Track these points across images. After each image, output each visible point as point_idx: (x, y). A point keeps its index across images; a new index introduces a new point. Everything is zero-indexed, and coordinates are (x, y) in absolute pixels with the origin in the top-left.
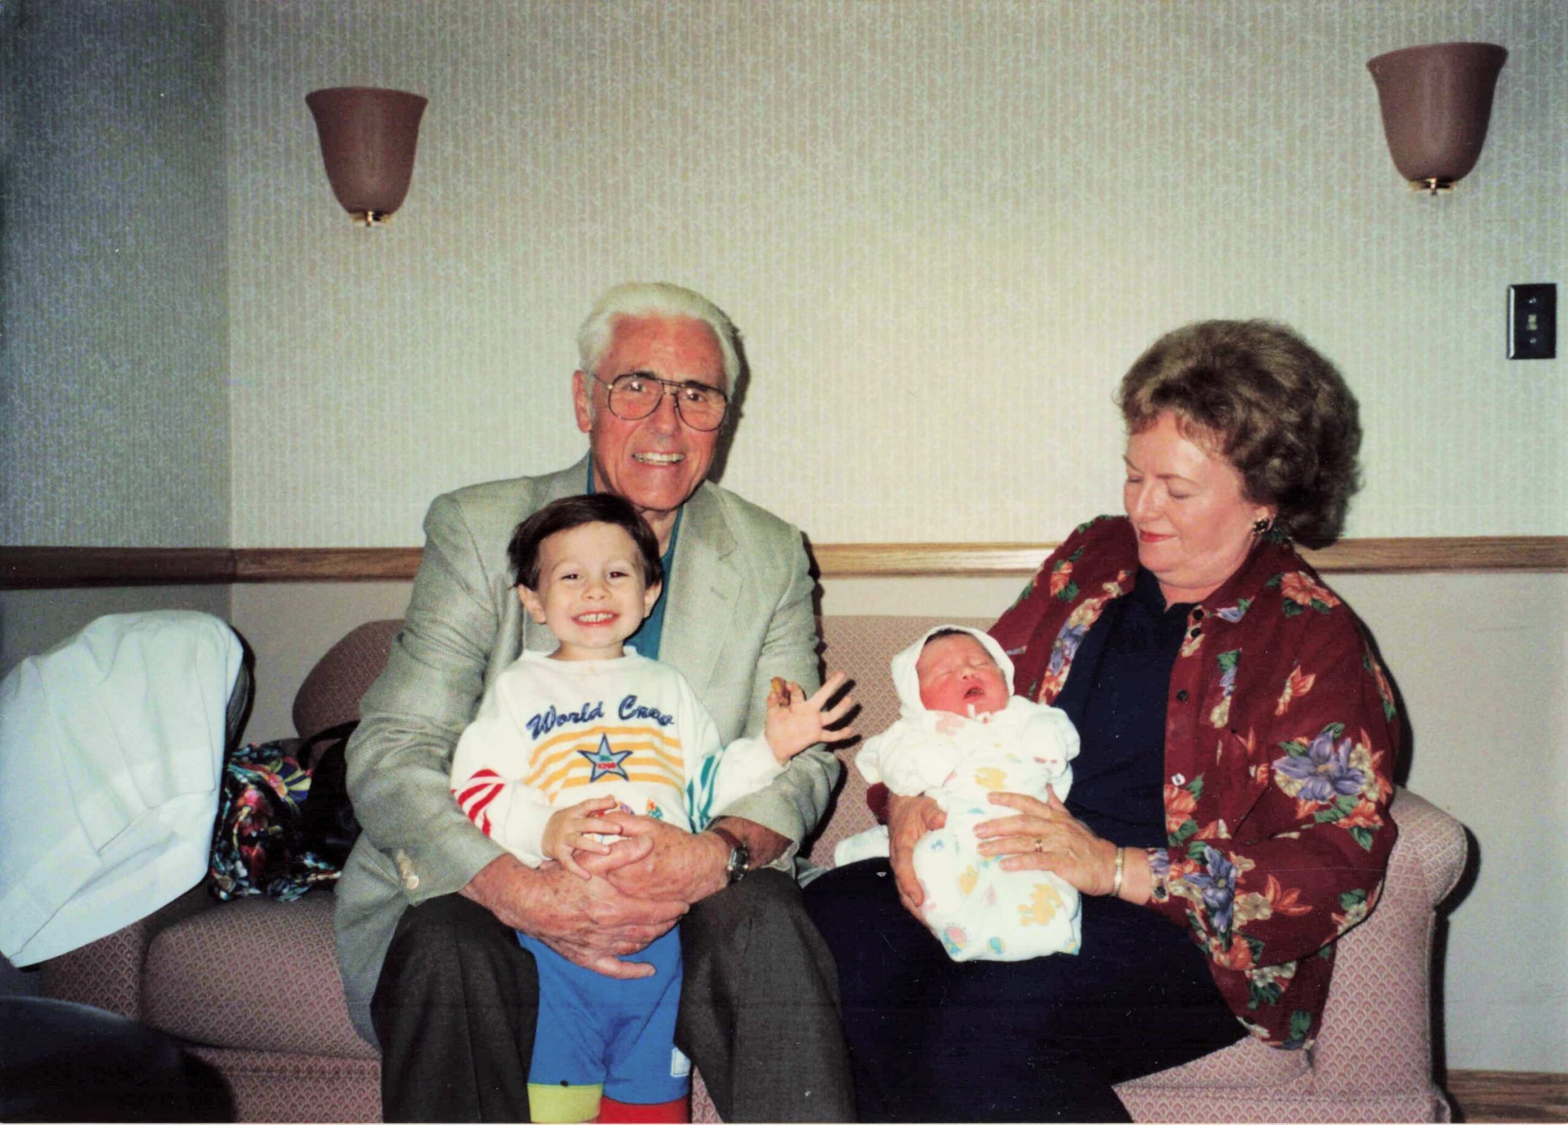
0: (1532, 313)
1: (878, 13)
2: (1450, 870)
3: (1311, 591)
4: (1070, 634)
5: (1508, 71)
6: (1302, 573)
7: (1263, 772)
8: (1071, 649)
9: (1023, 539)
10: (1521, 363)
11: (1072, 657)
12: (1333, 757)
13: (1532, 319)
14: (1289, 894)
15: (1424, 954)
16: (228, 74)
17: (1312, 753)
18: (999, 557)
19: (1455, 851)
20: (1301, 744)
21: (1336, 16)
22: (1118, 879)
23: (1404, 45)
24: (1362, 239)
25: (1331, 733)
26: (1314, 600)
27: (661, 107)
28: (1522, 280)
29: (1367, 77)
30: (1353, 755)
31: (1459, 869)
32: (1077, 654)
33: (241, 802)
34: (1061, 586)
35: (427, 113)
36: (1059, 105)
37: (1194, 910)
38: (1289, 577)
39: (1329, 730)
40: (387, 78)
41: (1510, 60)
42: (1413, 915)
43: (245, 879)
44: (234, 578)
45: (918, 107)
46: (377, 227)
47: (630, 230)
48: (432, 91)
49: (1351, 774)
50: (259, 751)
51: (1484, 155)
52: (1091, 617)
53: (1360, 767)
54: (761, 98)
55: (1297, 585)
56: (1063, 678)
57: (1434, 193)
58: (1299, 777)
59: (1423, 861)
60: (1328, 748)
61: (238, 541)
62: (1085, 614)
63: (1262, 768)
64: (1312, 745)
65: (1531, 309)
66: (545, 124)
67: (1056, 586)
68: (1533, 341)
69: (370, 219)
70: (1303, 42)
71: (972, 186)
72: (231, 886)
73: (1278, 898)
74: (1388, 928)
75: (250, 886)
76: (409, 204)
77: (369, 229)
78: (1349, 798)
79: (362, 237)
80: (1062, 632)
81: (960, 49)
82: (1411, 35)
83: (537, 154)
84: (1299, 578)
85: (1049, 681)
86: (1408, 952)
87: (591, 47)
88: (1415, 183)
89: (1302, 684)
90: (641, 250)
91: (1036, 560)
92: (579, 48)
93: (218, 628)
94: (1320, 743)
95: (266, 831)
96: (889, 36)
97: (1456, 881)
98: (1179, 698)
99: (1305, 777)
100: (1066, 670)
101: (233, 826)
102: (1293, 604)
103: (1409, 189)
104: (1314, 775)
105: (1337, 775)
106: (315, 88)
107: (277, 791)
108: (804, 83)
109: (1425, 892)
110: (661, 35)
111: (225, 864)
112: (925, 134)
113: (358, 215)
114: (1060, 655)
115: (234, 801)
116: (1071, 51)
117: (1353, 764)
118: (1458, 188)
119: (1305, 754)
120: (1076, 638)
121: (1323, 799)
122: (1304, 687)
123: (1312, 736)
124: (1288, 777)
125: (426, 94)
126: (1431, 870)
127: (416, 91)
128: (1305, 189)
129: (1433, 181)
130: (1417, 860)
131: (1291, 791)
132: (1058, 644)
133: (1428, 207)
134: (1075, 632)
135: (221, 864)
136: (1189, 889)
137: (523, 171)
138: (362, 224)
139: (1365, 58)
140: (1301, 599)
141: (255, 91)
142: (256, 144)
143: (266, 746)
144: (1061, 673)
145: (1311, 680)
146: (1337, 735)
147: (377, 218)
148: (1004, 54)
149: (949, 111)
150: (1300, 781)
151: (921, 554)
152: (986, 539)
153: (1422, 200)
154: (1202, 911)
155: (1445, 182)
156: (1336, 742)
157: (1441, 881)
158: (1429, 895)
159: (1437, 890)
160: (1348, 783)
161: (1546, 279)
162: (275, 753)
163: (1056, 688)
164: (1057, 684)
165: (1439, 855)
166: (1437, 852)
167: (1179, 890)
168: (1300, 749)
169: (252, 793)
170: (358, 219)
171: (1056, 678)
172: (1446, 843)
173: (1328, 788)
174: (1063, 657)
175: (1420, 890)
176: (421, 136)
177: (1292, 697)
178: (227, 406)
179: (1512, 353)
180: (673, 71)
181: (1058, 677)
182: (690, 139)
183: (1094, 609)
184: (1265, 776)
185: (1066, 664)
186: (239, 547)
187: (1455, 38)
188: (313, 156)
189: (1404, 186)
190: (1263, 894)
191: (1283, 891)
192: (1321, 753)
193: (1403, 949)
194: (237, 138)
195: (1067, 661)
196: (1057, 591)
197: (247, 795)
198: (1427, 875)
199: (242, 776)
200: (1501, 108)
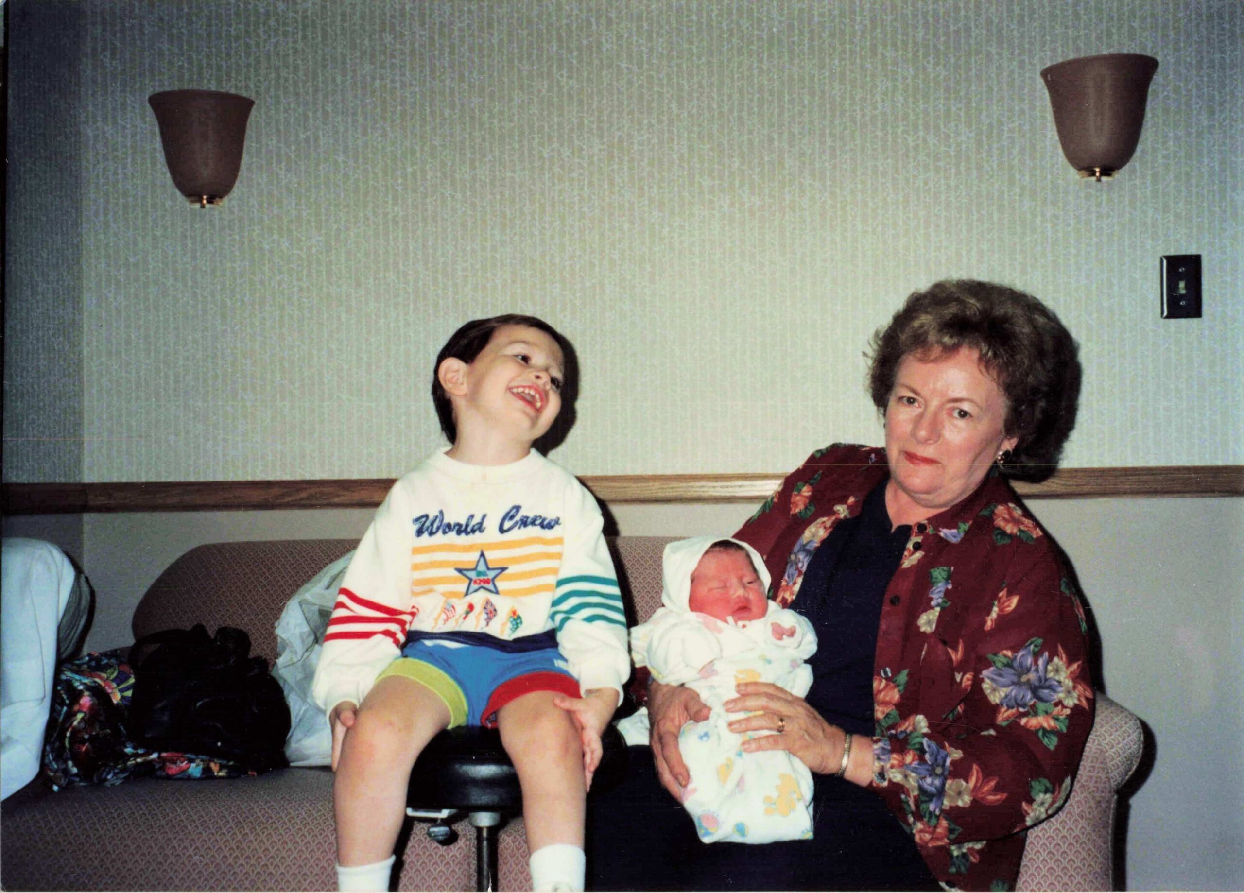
0: (1181, 279)
1: (634, 29)
2: (1129, 759)
3: (1017, 522)
4: (804, 549)
5: (1158, 78)
6: (1011, 505)
7: (968, 679)
8: (803, 561)
9: (760, 471)
10: (1172, 321)
11: (804, 569)
12: (1033, 668)
13: (1182, 285)
14: (988, 782)
15: (1108, 833)
16: (82, 80)
17: (1016, 664)
18: (740, 486)
19: (1133, 741)
20: (1005, 656)
21: (1015, 32)
22: (845, 761)
23: (1072, 56)
24: (1039, 219)
25: (1032, 647)
26: (1020, 530)
27: (452, 107)
28: (1172, 252)
29: (1040, 82)
30: (1050, 667)
31: (1137, 757)
32: (809, 565)
33: (76, 708)
34: (801, 507)
35: (254, 112)
36: (786, 106)
37: (908, 795)
38: (1000, 509)
39: (1030, 645)
40: (219, 81)
41: (1160, 69)
42: (1098, 799)
43: (76, 775)
44: (86, 508)
45: (669, 108)
46: (211, 209)
47: (426, 210)
48: (257, 93)
49: (1048, 683)
50: (98, 660)
51: (1139, 148)
52: (822, 534)
53: (1057, 678)
54: (535, 100)
55: (1006, 516)
56: (797, 588)
57: (1099, 180)
58: (1004, 686)
59: (1106, 751)
60: (1029, 660)
61: (90, 476)
62: (817, 531)
63: (969, 676)
64: (1016, 657)
65: (1180, 277)
66: (355, 121)
67: (797, 506)
68: (1182, 303)
69: (205, 201)
70: (989, 55)
71: (716, 174)
72: (63, 782)
73: (979, 785)
74: (1077, 811)
75: (80, 781)
76: (237, 190)
77: (203, 210)
78: (1046, 704)
79: (198, 218)
80: (796, 548)
81: (704, 59)
82: (1078, 49)
83: (347, 147)
84: (1009, 509)
85: (785, 591)
86: (1094, 831)
87: (393, 56)
88: (1083, 172)
89: (1007, 604)
90: (436, 227)
91: (771, 488)
92: (383, 58)
93: (52, 554)
94: (1023, 656)
95: (97, 734)
96: (643, 48)
97: (1134, 768)
98: (892, 602)
99: (1008, 686)
100: (800, 580)
101: (67, 729)
102: (1003, 533)
103: (1078, 177)
104: (1017, 684)
105: (1037, 684)
106: (158, 90)
107: (112, 695)
108: (572, 88)
109: (1109, 779)
110: (452, 46)
111: (57, 763)
112: (675, 130)
113: (193, 198)
114: (794, 567)
115: (70, 706)
116: (796, 61)
117: (1051, 675)
118: (1118, 175)
119: (1009, 665)
120: (808, 552)
121: (1024, 706)
122: (1008, 606)
123: (1015, 649)
124: (994, 685)
125: (253, 98)
126: (1113, 760)
127: (244, 94)
128: (992, 177)
129: (1097, 170)
130: (1101, 751)
131: (995, 698)
132: (793, 557)
133: (1093, 192)
134: (808, 547)
135: (54, 763)
136: (906, 777)
137: (336, 162)
138: (197, 206)
139: (1039, 68)
140: (1010, 529)
141: (106, 93)
142: (107, 138)
143: (104, 655)
144: (795, 583)
145: (1015, 601)
146: (1036, 649)
147: (210, 201)
148: (740, 65)
149: (694, 111)
150: (1005, 689)
151: (675, 484)
152: (730, 471)
153: (1088, 185)
154: (915, 797)
155: (1107, 171)
156: (1036, 655)
157: (1122, 769)
158: (1112, 781)
159: (1117, 777)
160: (1046, 691)
161: (1192, 251)
162: (113, 661)
163: (790, 597)
164: (792, 594)
165: (1120, 746)
166: (1119, 743)
167: (898, 777)
168: (1005, 661)
169: (86, 700)
170: (193, 202)
171: (791, 588)
172: (1126, 735)
173: (1029, 695)
174: (797, 569)
175: (1103, 776)
176: (248, 132)
177: (998, 615)
178: (81, 361)
179: (1165, 314)
180: (462, 78)
181: (794, 586)
182: (477, 134)
183: (825, 528)
184: (970, 682)
185: (799, 576)
186: (90, 481)
187: (1113, 51)
188: (154, 149)
189: (1073, 173)
190: (967, 782)
191: (984, 778)
192: (1024, 664)
193: (1089, 829)
194: (90, 134)
195: (800, 573)
196: (797, 510)
197: (82, 701)
198: (1110, 764)
199: (80, 682)
200: (1153, 109)
